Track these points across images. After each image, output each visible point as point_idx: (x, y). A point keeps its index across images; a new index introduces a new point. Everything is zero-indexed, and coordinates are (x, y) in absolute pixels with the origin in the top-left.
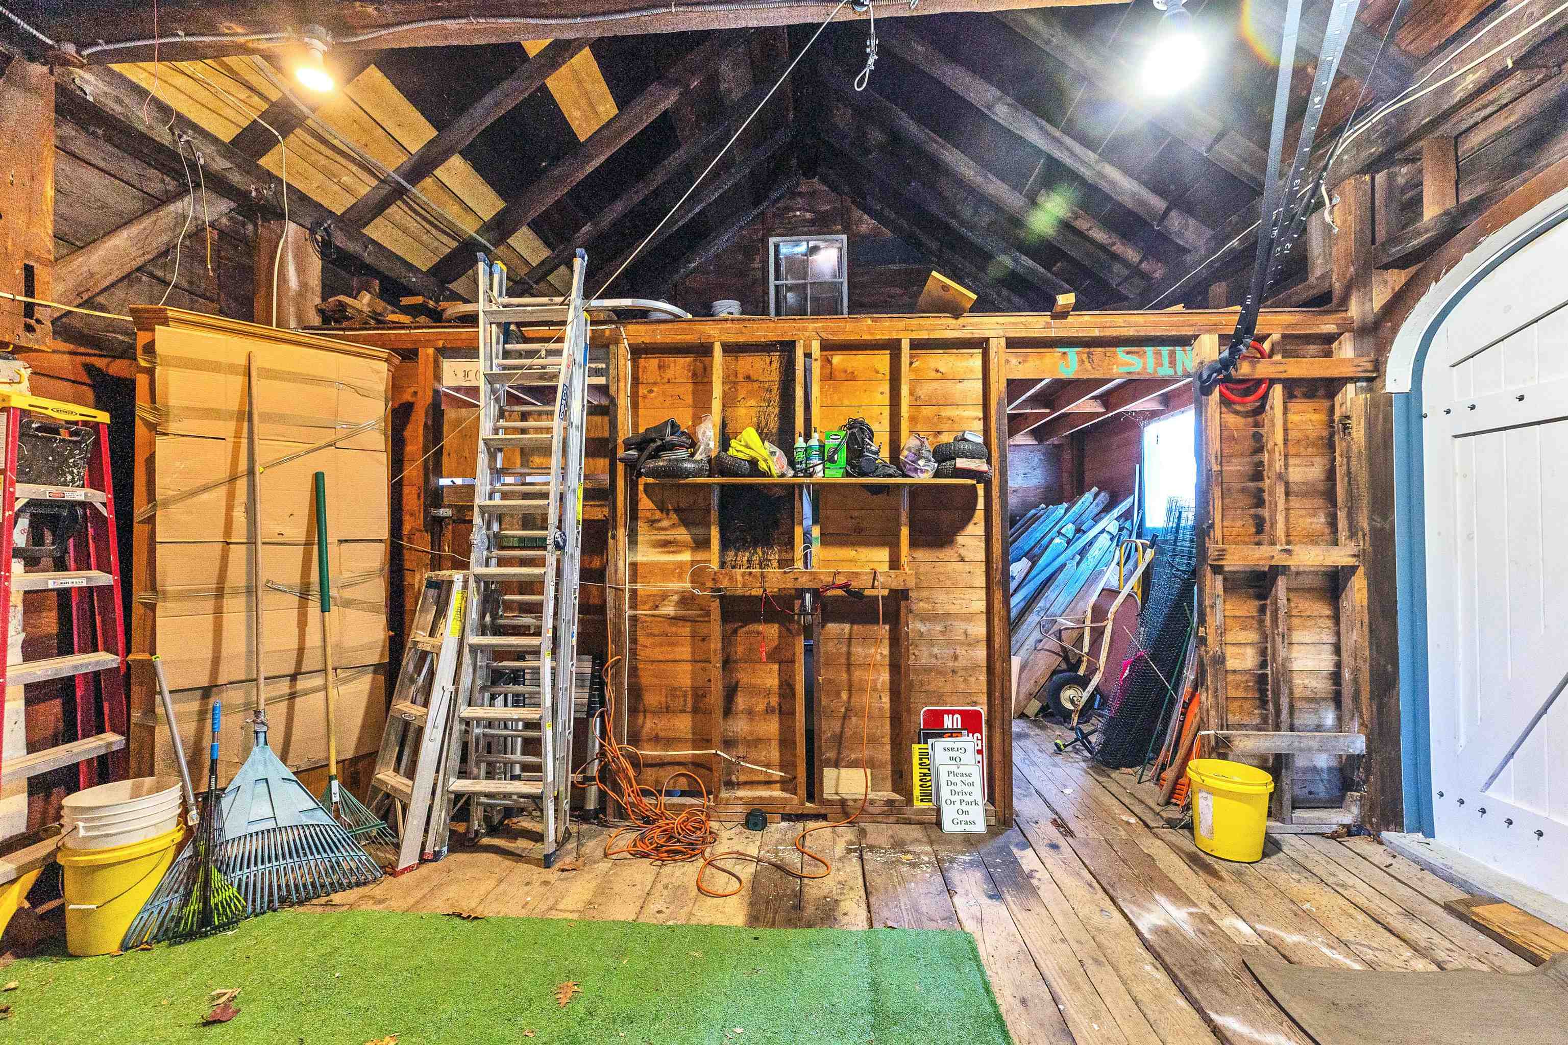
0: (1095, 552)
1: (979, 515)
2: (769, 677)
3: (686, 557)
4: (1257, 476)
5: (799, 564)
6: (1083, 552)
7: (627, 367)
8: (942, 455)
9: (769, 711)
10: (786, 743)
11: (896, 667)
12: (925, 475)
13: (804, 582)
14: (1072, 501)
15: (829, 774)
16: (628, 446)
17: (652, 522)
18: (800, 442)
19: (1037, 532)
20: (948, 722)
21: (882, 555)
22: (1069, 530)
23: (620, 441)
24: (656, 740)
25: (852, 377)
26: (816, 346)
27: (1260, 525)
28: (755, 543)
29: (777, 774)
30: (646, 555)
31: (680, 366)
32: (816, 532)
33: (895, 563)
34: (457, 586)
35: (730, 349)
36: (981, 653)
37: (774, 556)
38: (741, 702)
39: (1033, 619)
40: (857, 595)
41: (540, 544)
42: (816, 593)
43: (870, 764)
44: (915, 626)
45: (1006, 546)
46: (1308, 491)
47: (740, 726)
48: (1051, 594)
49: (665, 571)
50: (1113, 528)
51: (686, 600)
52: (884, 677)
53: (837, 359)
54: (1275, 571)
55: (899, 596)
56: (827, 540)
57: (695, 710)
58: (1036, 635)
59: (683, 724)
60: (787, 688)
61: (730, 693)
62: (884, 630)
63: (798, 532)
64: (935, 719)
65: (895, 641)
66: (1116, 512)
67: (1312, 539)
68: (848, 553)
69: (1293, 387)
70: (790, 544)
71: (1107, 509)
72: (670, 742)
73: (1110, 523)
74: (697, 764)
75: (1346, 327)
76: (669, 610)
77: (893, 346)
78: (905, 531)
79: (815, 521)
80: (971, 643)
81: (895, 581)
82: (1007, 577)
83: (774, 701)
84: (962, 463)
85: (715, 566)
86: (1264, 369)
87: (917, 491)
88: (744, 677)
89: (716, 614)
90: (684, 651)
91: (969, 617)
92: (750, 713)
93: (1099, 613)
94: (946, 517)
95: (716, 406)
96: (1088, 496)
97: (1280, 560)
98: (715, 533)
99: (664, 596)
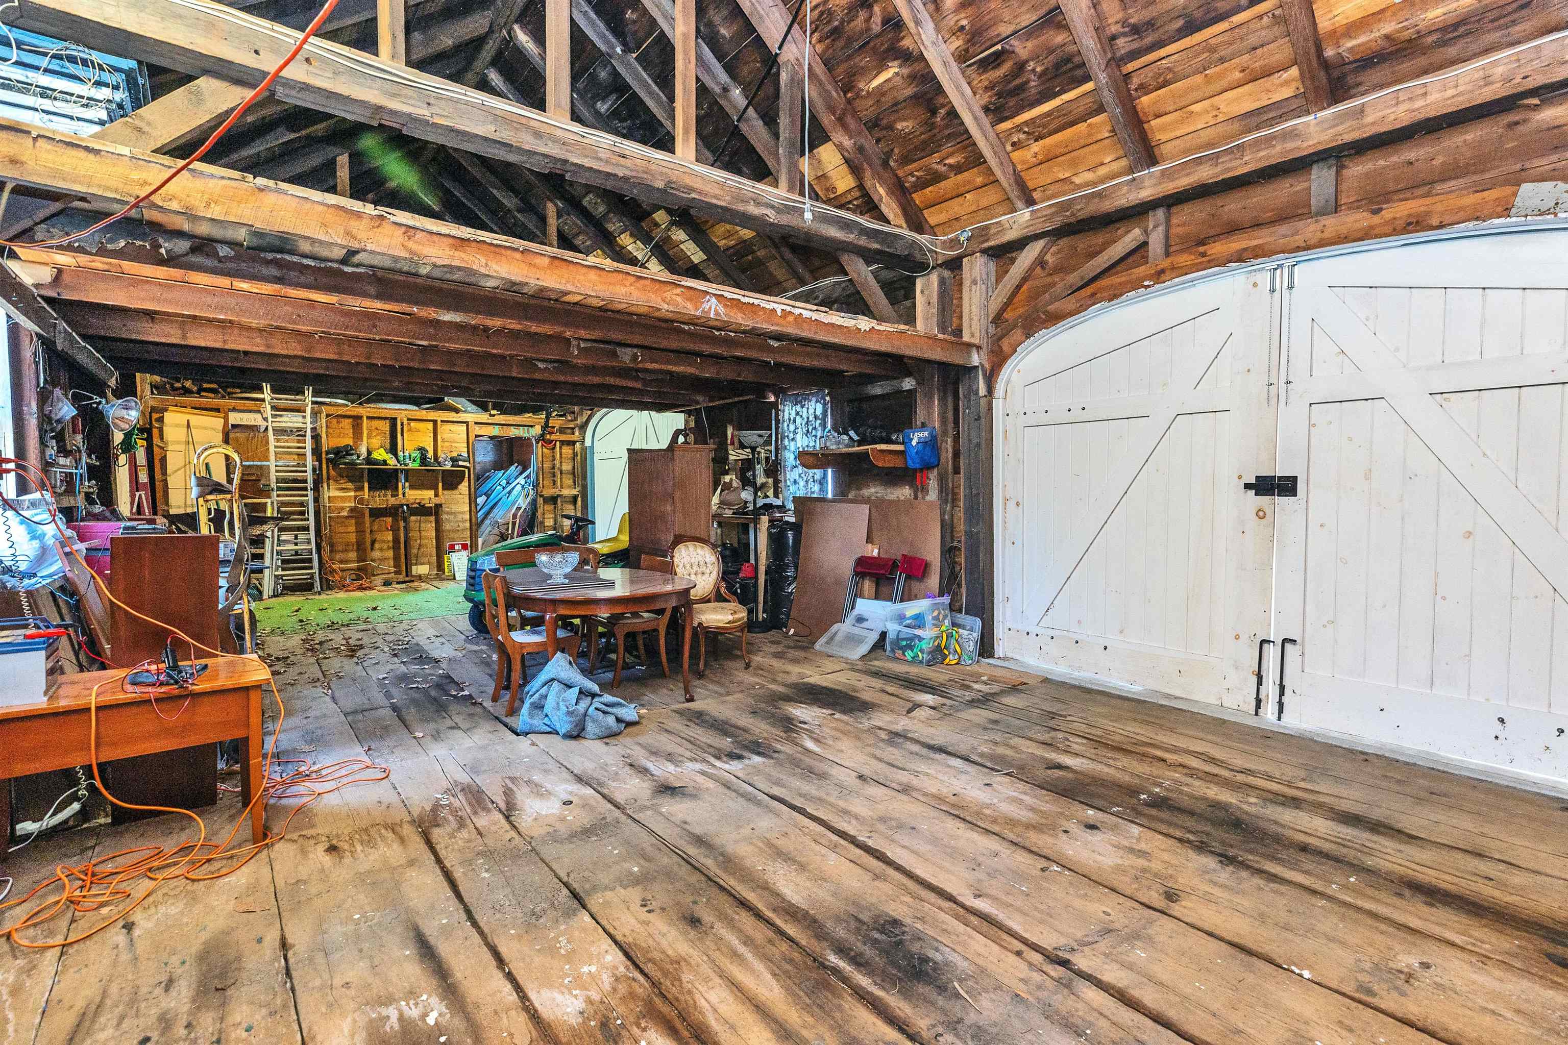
0: (515, 492)
1: (466, 479)
2: (389, 536)
3: (352, 494)
4: (554, 468)
5: (401, 496)
6: (510, 493)
7: (324, 421)
8: (454, 460)
9: (389, 548)
10: (396, 558)
11: (438, 530)
12: (448, 466)
13: (404, 502)
14: (506, 469)
15: (414, 568)
16: (327, 453)
17: (336, 481)
18: (400, 454)
19: (489, 484)
20: (456, 547)
21: (431, 493)
22: (504, 482)
23: (324, 450)
24: (341, 562)
25: (418, 431)
26: (405, 422)
27: (554, 482)
28: (381, 489)
29: (393, 569)
30: (334, 493)
31: (347, 423)
32: (407, 484)
33: (436, 495)
34: (269, 505)
35: (368, 418)
36: (468, 525)
37: (389, 493)
38: (377, 546)
39: (487, 522)
40: (423, 506)
41: (305, 489)
42: (407, 505)
43: (429, 563)
44: (445, 517)
45: (476, 490)
46: (568, 473)
47: (376, 554)
48: (495, 511)
49: (343, 499)
50: (523, 482)
51: (352, 510)
52: (434, 534)
53: (413, 424)
54: (559, 496)
55: (438, 506)
56: (412, 487)
57: (358, 550)
58: (489, 529)
59: (353, 555)
60: (396, 541)
61: (373, 543)
62: (433, 518)
63: (400, 485)
64: (452, 547)
65: (438, 522)
66: (524, 475)
67: (569, 487)
68: (419, 492)
69: (563, 443)
70: (397, 488)
71: (521, 474)
72: (347, 562)
73: (521, 480)
74: (359, 569)
75: (577, 425)
76: (345, 513)
77: (435, 422)
78: (440, 485)
79: (406, 480)
80: (464, 521)
81: (437, 501)
82: (477, 505)
83: (391, 545)
84: (461, 463)
85: (366, 497)
86: (553, 437)
87: (444, 471)
88: (378, 537)
89: (367, 514)
90: (352, 529)
91: (463, 513)
92: (381, 550)
93: (515, 516)
94: (455, 481)
95: (365, 438)
96: (513, 468)
97: (558, 493)
98: (366, 485)
99: (343, 508)
